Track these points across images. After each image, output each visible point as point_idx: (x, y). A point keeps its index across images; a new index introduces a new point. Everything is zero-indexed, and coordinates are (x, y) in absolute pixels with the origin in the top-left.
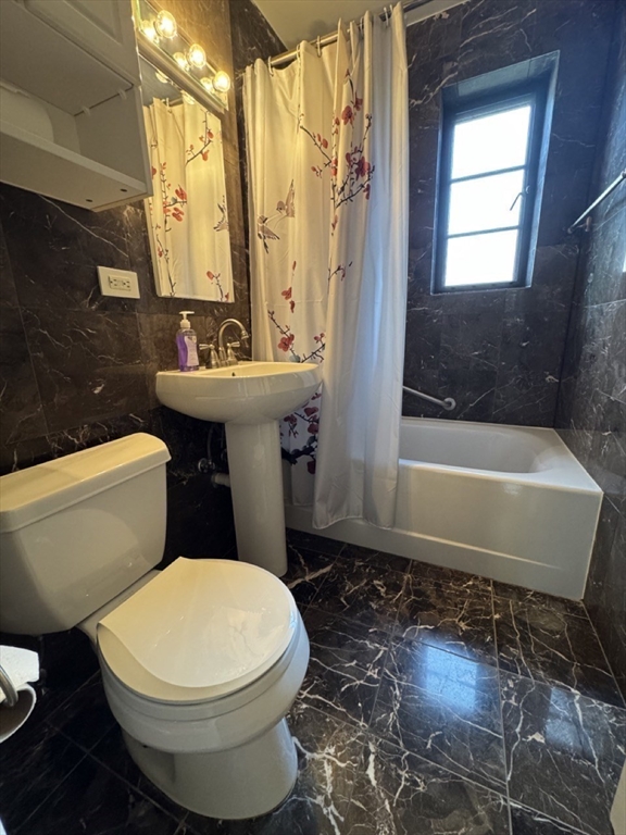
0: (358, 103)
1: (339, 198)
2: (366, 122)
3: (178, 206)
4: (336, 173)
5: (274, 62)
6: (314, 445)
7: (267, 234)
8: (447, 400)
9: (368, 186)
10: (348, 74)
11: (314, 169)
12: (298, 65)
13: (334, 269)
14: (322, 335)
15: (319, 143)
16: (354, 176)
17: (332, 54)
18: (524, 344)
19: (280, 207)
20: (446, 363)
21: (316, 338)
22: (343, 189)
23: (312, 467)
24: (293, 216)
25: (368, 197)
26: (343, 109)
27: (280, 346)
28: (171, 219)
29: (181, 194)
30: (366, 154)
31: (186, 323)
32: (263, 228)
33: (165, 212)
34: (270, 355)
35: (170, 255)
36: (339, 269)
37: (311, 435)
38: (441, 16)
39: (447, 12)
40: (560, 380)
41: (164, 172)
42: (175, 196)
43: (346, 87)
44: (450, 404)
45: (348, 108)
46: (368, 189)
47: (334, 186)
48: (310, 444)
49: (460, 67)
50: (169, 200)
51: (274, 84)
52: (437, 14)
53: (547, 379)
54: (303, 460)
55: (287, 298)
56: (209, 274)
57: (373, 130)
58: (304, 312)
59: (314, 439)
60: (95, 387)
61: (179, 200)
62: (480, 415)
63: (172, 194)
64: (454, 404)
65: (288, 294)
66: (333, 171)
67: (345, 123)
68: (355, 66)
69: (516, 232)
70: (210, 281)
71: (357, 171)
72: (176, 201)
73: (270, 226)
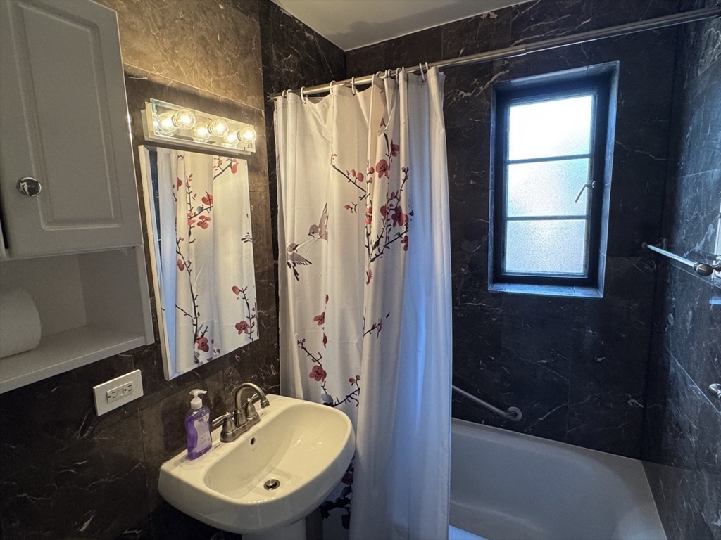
0: (395, 149)
1: (374, 252)
2: (403, 175)
3: (204, 213)
4: (370, 222)
5: (307, 92)
6: (348, 497)
7: (298, 260)
8: (511, 409)
9: (406, 237)
10: (383, 124)
11: (348, 207)
12: (332, 99)
13: (368, 328)
14: (358, 378)
15: (353, 179)
16: (392, 222)
17: (366, 99)
18: (600, 360)
19: (313, 230)
20: (508, 368)
21: (351, 380)
22: (377, 243)
23: (346, 521)
24: (327, 239)
25: (406, 248)
26: (378, 161)
27: (311, 376)
28: (197, 229)
29: (208, 200)
30: (403, 204)
31: (197, 402)
32: (293, 257)
33: (189, 224)
34: (299, 390)
35: (193, 267)
36: (373, 328)
37: (346, 485)
38: (489, 15)
39: (495, 12)
40: (645, 405)
41: (190, 184)
42: (201, 204)
43: (381, 138)
44: (516, 415)
45: (383, 162)
46: (406, 240)
47: (368, 235)
48: (344, 495)
49: (511, 66)
50: (195, 211)
51: (306, 111)
52: (485, 13)
53: (629, 402)
54: (337, 513)
55: (320, 323)
56: (234, 289)
57: (411, 181)
58: (337, 351)
59: (349, 490)
60: (82, 524)
61: (206, 206)
62: (551, 430)
63: (198, 203)
64: (520, 415)
65: (321, 319)
66: (367, 219)
67: (380, 176)
68: (391, 117)
69: (584, 222)
70: (237, 296)
71: (393, 217)
72: (201, 209)
73: (300, 251)
